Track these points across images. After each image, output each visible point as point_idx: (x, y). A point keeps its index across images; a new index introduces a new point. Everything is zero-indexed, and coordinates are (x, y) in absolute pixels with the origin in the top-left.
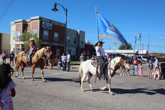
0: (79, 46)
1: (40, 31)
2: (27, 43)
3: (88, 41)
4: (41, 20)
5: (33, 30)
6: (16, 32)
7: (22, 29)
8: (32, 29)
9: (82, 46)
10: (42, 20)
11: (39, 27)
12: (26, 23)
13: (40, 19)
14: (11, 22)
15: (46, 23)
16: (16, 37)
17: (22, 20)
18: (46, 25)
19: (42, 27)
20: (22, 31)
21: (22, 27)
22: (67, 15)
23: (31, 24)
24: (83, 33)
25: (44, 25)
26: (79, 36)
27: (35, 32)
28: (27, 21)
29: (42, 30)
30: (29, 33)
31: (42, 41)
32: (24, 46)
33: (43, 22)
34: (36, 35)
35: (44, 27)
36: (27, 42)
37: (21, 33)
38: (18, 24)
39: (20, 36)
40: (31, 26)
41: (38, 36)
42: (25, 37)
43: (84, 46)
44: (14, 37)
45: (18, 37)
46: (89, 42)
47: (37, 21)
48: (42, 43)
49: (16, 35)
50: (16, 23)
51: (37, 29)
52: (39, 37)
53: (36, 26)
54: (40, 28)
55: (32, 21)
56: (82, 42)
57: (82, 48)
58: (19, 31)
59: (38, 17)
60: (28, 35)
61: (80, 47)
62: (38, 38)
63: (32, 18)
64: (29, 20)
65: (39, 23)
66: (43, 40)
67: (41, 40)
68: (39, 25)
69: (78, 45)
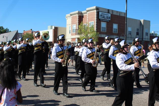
0: (143, 38)
1: (97, 22)
2: (83, 37)
3: (154, 32)
4: (97, 11)
5: (90, 22)
6: (72, 25)
7: (77, 22)
8: (88, 21)
9: (146, 38)
10: (99, 11)
11: (95, 19)
12: (82, 15)
13: (97, 9)
14: (66, 15)
15: (103, 13)
16: (72, 30)
17: (77, 12)
18: (103, 16)
19: (99, 18)
20: (77, 24)
21: (77, 20)
22: (127, 2)
23: (88, 15)
24: (147, 23)
25: (101, 16)
26: (143, 26)
27: (91, 24)
28: (83, 12)
29: (99, 21)
30: (85, 25)
31: (99, 34)
32: (80, 40)
33: (100, 12)
34: (93, 27)
35: (102, 18)
36: (83, 35)
37: (77, 26)
38: (73, 16)
39: (76, 29)
40: (87, 18)
41: (95, 28)
42: (81, 30)
43: (149, 38)
44: (70, 31)
45: (74, 30)
46: (156, 33)
47: (94, 12)
48: (100, 36)
49: (72, 28)
50: (71, 15)
51: (93, 20)
52: (97, 29)
53: (92, 17)
54: (97, 20)
55: (88, 12)
56: (147, 34)
57: (147, 40)
58: (75, 24)
59: (94, 7)
60: (85, 28)
61: (144, 40)
62: (95, 30)
63: (88, 9)
64: (85, 11)
65: (96, 14)
66: (101, 33)
67: (98, 32)
68: (95, 16)
69: (141, 37)
